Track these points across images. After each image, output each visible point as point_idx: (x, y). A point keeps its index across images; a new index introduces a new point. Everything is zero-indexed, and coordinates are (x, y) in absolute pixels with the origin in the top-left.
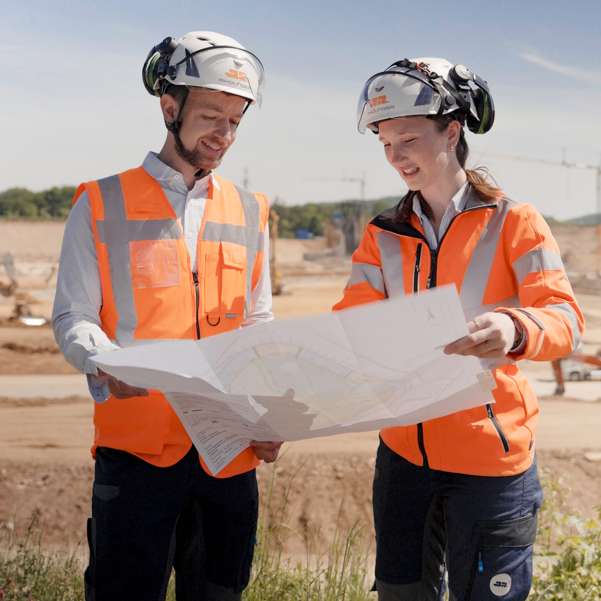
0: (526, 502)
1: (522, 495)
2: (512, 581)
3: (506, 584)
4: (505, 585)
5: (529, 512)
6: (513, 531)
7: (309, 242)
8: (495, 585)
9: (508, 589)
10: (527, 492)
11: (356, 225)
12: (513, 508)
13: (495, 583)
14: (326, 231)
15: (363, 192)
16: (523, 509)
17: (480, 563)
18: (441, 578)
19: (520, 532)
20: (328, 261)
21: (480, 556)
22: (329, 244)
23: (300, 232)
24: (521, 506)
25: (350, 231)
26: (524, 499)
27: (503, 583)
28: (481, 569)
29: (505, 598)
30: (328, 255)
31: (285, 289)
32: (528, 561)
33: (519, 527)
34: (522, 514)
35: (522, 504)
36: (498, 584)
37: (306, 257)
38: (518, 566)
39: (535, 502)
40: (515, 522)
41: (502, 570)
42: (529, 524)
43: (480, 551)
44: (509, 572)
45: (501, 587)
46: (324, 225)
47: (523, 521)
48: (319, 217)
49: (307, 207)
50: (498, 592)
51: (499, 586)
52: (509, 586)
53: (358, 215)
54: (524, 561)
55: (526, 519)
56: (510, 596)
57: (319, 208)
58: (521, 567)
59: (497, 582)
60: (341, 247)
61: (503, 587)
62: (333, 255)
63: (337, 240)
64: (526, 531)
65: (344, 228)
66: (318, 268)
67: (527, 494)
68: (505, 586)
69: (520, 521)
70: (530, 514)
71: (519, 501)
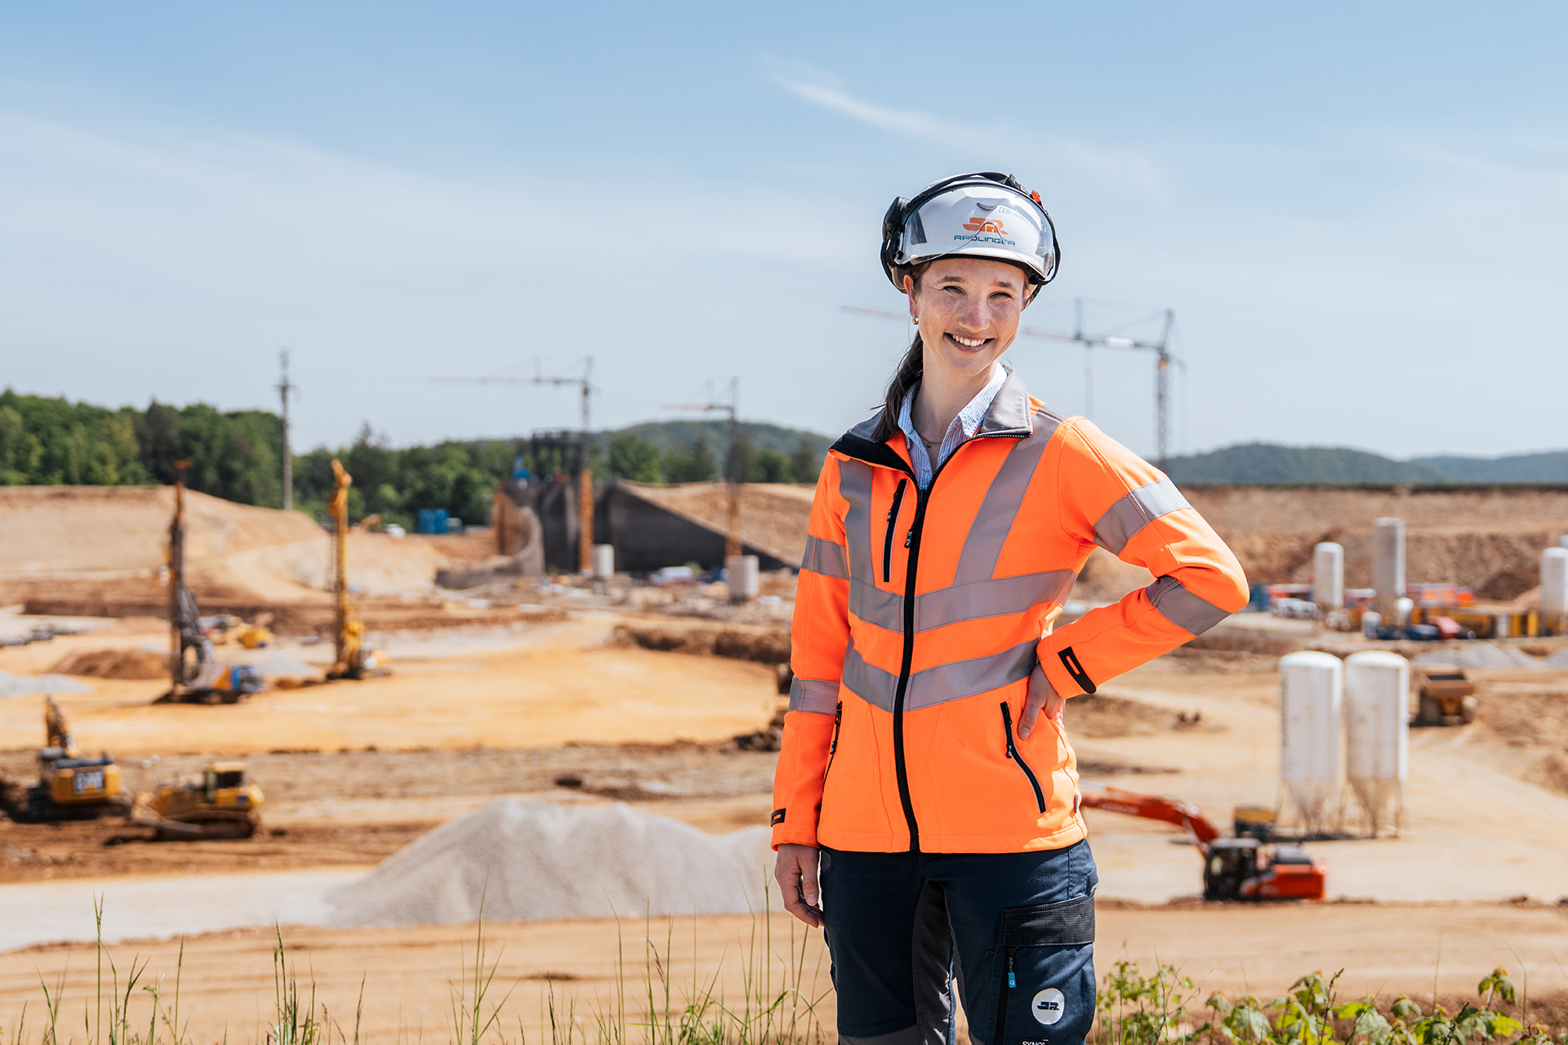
0: (1075, 875)
1: (1068, 864)
2: (1065, 1001)
3: (1056, 1004)
4: (1055, 1006)
5: (1081, 891)
6: (1060, 919)
7: (451, 541)
8: (1039, 1007)
9: (1059, 1014)
10: (1075, 859)
11: (569, 494)
12: (1055, 884)
13: (1040, 1005)
14: (495, 511)
15: (586, 412)
16: (1071, 886)
17: (1012, 975)
18: (947, 1021)
19: (1071, 921)
20: (499, 587)
21: (1011, 963)
22: (502, 546)
23: (427, 515)
24: (1067, 880)
25: (553, 511)
26: (1071, 869)
27: (1052, 1004)
28: (1012, 983)
29: (1058, 1027)
30: (500, 571)
31: (371, 663)
32: (1086, 968)
33: (1068, 913)
34: (1070, 893)
35: (1068, 877)
36: (1045, 1006)
37: (442, 579)
38: (1072, 974)
39: (1088, 875)
40: (1061, 906)
41: (1047, 982)
42: (1082, 910)
43: (1011, 956)
44: (1060, 986)
45: (1049, 1011)
46: (488, 495)
47: (1073, 904)
48: (476, 476)
49: (444, 451)
50: (1046, 1018)
51: (1046, 1008)
52: (1061, 1007)
53: (575, 471)
54: (1080, 968)
55: (1077, 902)
56: (1063, 1024)
57: (474, 452)
58: (1077, 977)
59: (1042, 1003)
60: (533, 552)
61: (1053, 1010)
62: (515, 571)
63: (524, 534)
64: (1079, 921)
65: (538, 506)
66: (473, 604)
67: (1075, 862)
68: (1055, 1009)
69: (1068, 904)
70: (1082, 895)
71: (1065, 872)
